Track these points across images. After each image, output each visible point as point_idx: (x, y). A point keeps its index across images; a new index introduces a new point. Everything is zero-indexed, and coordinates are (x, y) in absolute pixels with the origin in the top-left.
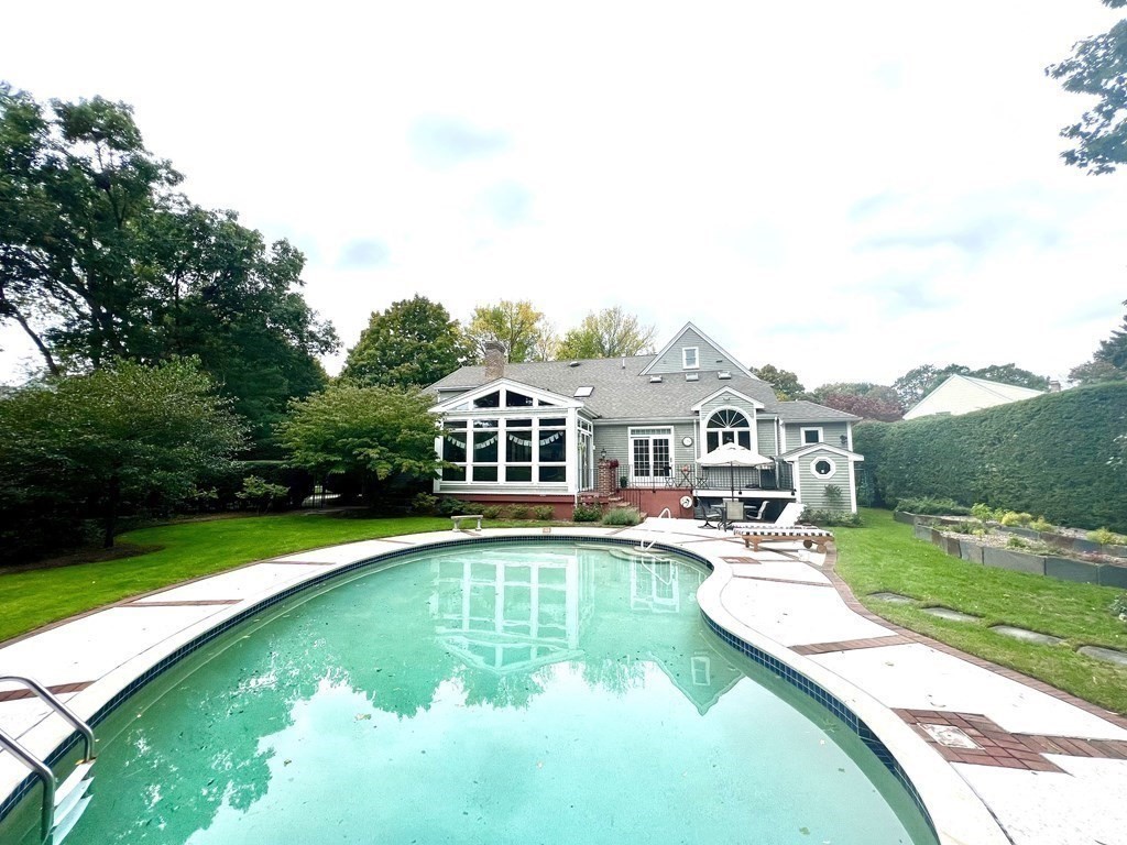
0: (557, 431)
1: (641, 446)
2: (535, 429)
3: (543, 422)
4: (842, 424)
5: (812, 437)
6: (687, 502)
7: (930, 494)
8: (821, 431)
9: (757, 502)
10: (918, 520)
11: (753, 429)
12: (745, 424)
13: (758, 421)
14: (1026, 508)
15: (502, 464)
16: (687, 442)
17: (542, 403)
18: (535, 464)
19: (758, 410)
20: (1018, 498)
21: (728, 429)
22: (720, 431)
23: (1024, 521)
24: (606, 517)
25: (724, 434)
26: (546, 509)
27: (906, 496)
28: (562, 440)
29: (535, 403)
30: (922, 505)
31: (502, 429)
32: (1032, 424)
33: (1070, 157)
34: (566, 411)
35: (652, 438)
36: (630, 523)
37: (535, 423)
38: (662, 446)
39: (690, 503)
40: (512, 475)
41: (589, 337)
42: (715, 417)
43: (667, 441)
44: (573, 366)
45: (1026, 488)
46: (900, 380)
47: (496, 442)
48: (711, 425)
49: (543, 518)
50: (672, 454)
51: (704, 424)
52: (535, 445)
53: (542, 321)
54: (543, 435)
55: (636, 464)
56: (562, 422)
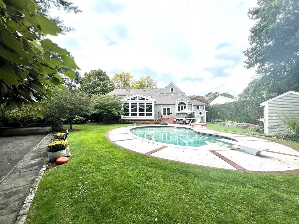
0: (150, 106)
1: (164, 109)
2: (145, 105)
3: (147, 104)
4: (203, 105)
5: (198, 108)
6: (175, 120)
7: (217, 118)
8: (199, 106)
9: (190, 120)
10: (216, 123)
11: (187, 106)
12: (185, 105)
13: (188, 104)
14: (233, 120)
15: (138, 112)
16: (174, 108)
17: (147, 100)
18: (145, 112)
19: (188, 102)
20: (231, 119)
21: (182, 106)
22: (180, 106)
23: (233, 122)
24: (161, 123)
25: (181, 107)
26: (148, 122)
27: (212, 119)
28: (151, 107)
29: (145, 99)
30: (216, 120)
31: (138, 105)
32: (234, 106)
33: (245, 66)
34: (152, 101)
35: (166, 107)
36: (167, 124)
37: (145, 104)
38: (168, 109)
39: (176, 121)
40: (140, 115)
41: (142, 83)
42: (180, 103)
43: (169, 108)
44: (144, 90)
45: (232, 117)
46: (206, 95)
47: (136, 108)
48: (179, 105)
49: (148, 124)
50: (170, 111)
51: (177, 104)
52: (145, 108)
53: (132, 78)
54: (147, 106)
55: (163, 113)
56: (151, 104)
